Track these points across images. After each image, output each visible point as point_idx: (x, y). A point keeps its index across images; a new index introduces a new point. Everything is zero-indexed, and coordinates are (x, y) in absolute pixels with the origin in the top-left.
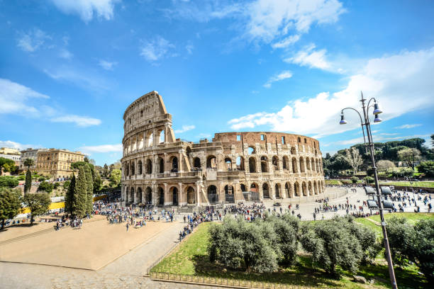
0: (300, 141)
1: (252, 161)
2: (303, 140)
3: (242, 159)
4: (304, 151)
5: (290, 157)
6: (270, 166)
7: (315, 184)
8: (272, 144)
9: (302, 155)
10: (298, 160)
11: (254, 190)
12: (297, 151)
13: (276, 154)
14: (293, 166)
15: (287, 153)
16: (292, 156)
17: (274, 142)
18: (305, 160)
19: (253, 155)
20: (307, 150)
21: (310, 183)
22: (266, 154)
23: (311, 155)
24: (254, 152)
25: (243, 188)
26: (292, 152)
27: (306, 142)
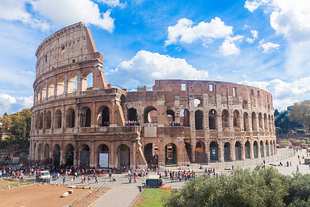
0: (252, 93)
1: (199, 114)
2: (256, 93)
3: (187, 112)
4: (257, 106)
5: (242, 111)
6: (219, 122)
7: (267, 143)
8: (222, 95)
9: (255, 110)
10: (250, 115)
11: (199, 150)
12: (249, 105)
13: (226, 108)
14: (245, 123)
15: (239, 107)
16: (244, 111)
17: (224, 94)
18: (257, 116)
19: (200, 109)
20: (260, 105)
21: (261, 142)
22: (214, 108)
23: (264, 111)
24: (201, 105)
25: (188, 147)
26: (243, 106)
27: (259, 95)
